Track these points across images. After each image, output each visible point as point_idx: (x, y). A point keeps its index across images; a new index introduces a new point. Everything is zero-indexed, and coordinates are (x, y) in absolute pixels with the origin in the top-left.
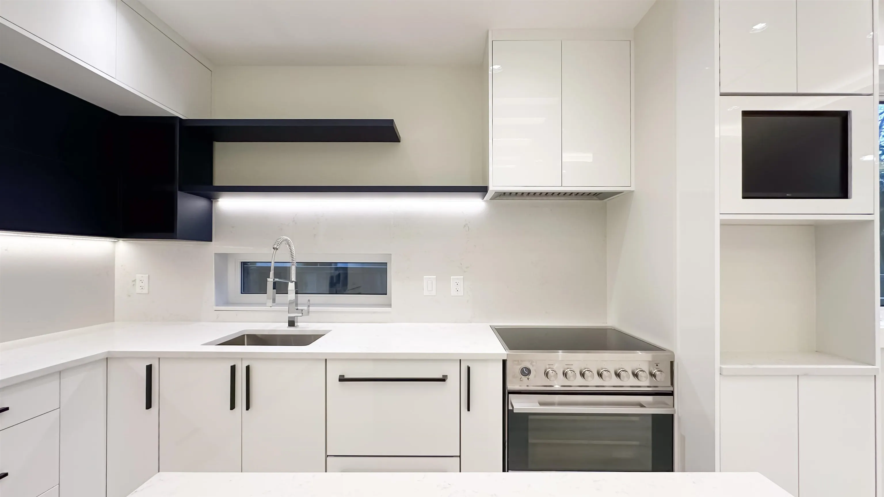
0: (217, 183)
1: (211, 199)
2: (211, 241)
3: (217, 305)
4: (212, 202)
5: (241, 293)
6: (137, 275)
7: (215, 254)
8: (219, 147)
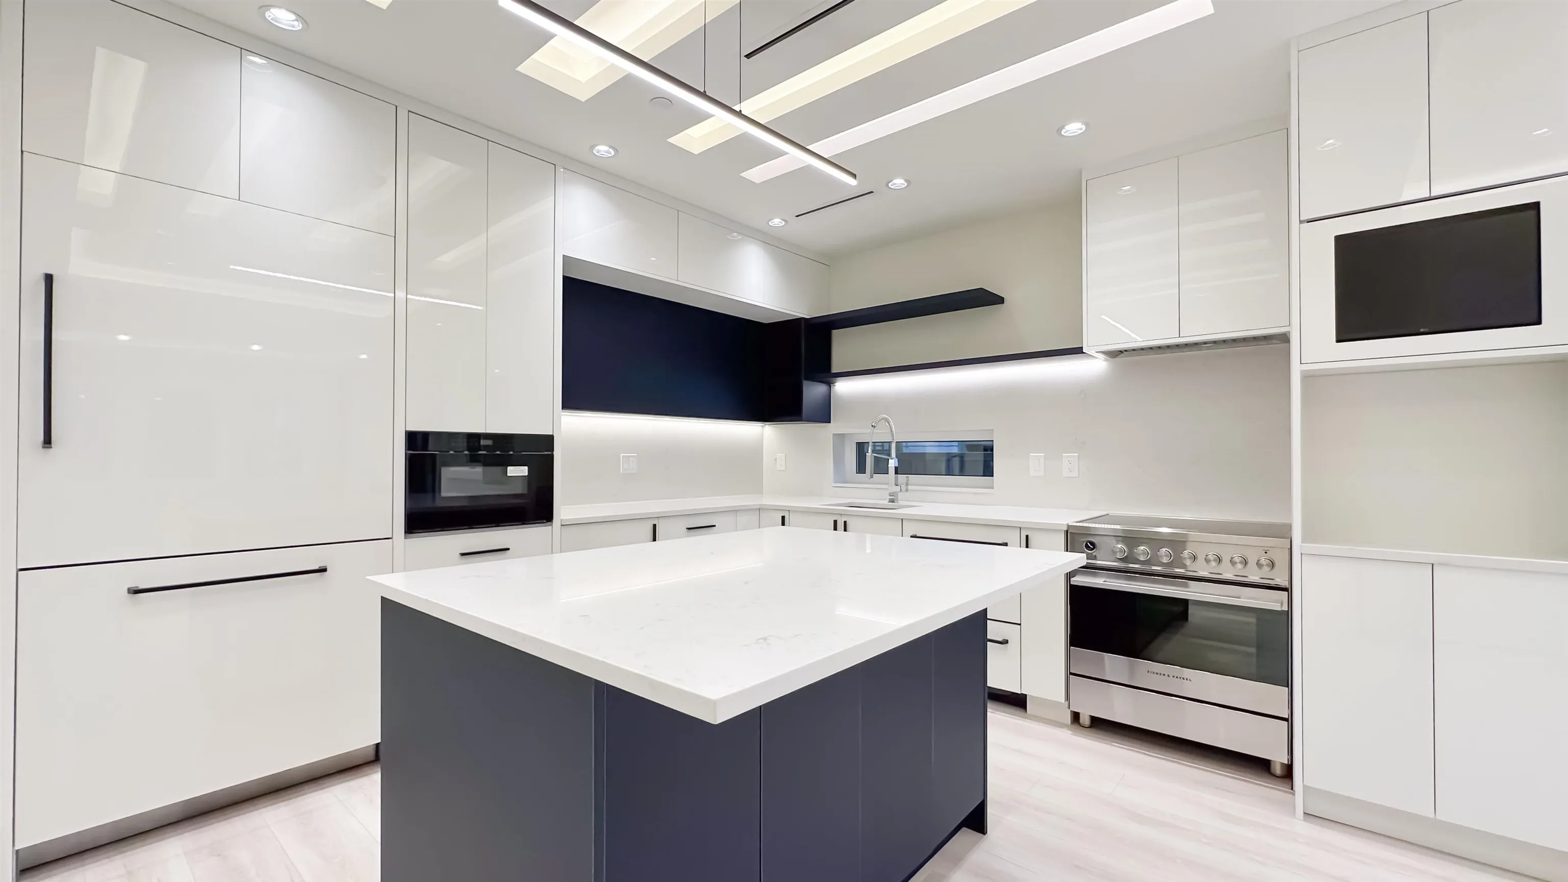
0: (834, 370)
1: (829, 384)
2: (830, 422)
3: (835, 482)
4: (830, 386)
5: (857, 473)
6: (778, 454)
7: (834, 434)
8: (836, 333)
